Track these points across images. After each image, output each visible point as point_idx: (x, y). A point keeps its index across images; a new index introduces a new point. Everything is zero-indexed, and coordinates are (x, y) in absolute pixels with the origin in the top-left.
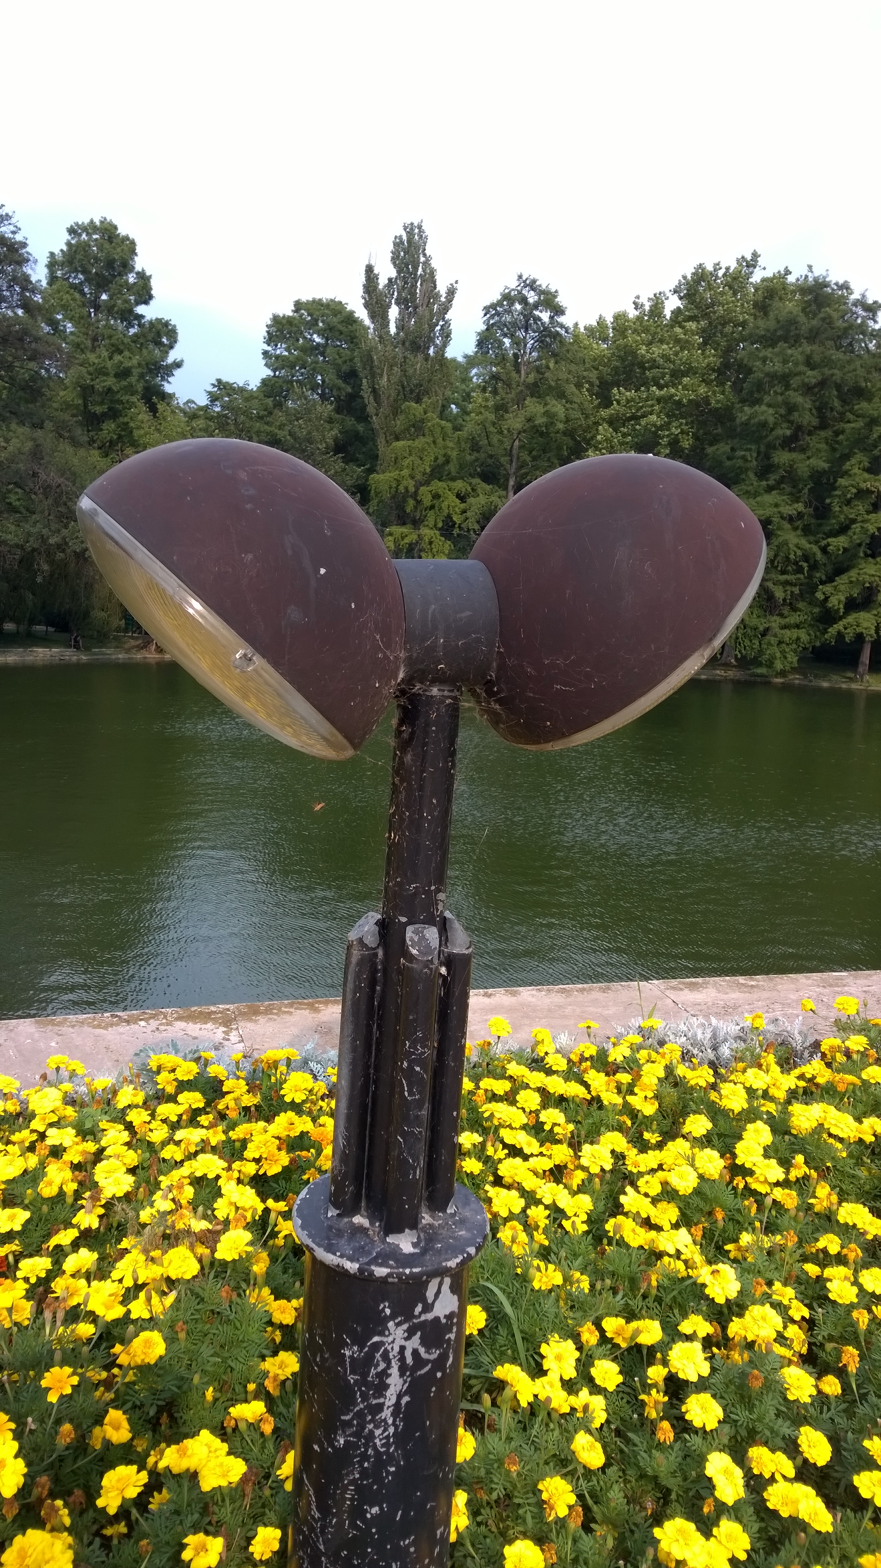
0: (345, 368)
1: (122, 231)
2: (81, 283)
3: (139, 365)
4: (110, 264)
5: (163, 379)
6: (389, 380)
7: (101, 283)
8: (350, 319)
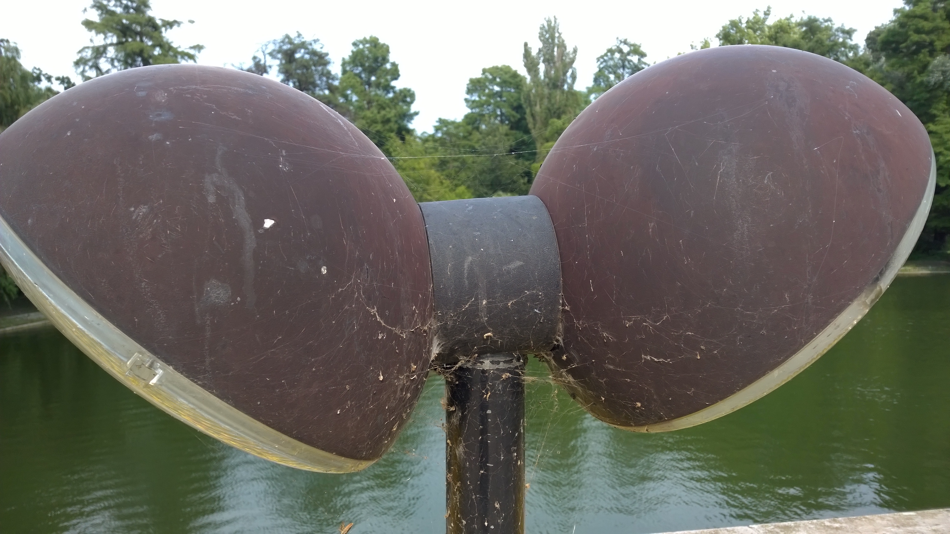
0: (515, 104)
1: (381, 41)
2: (360, 73)
3: (395, 116)
4: (376, 60)
5: (408, 121)
6: (541, 107)
7: (371, 71)
8: (515, 75)
